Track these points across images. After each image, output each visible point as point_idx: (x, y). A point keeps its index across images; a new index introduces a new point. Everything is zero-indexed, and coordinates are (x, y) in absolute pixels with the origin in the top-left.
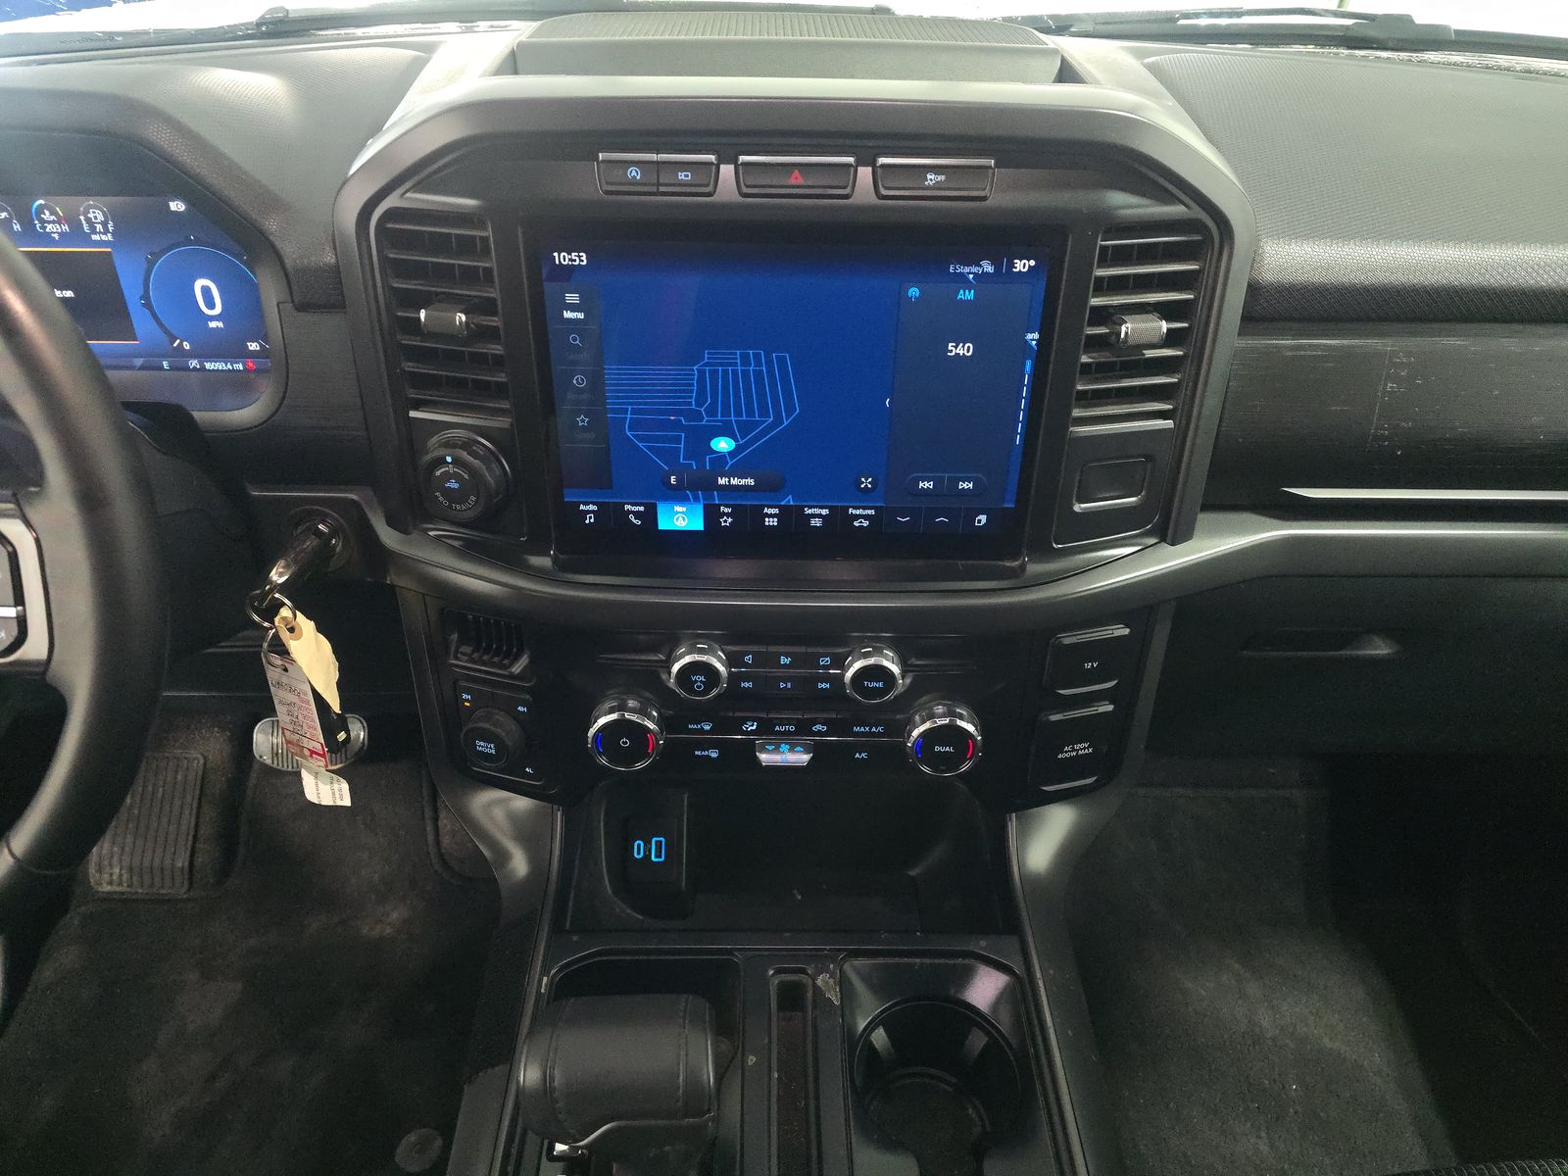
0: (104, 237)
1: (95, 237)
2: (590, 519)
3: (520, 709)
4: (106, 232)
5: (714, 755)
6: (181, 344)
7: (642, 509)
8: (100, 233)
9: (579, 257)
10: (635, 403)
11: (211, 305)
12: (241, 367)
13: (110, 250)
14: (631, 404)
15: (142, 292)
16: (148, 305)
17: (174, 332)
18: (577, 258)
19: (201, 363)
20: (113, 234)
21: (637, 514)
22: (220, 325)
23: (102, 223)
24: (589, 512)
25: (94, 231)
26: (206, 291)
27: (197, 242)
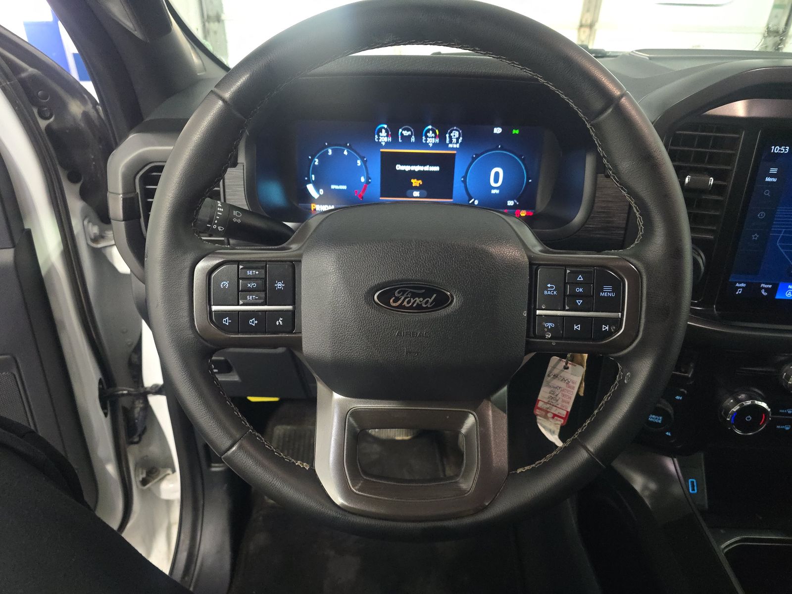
0: (455, 146)
1: (450, 146)
2: (739, 292)
3: (678, 397)
4: (457, 143)
5: (787, 428)
6: (474, 202)
7: (770, 286)
8: (454, 143)
9: (785, 149)
10: (787, 228)
11: (496, 181)
13: (456, 153)
14: (784, 228)
15: (464, 175)
16: (464, 182)
17: (472, 196)
18: (784, 150)
20: (460, 144)
21: (766, 290)
22: (497, 191)
23: (456, 138)
24: (740, 287)
25: (451, 142)
26: (497, 174)
27: (502, 149)
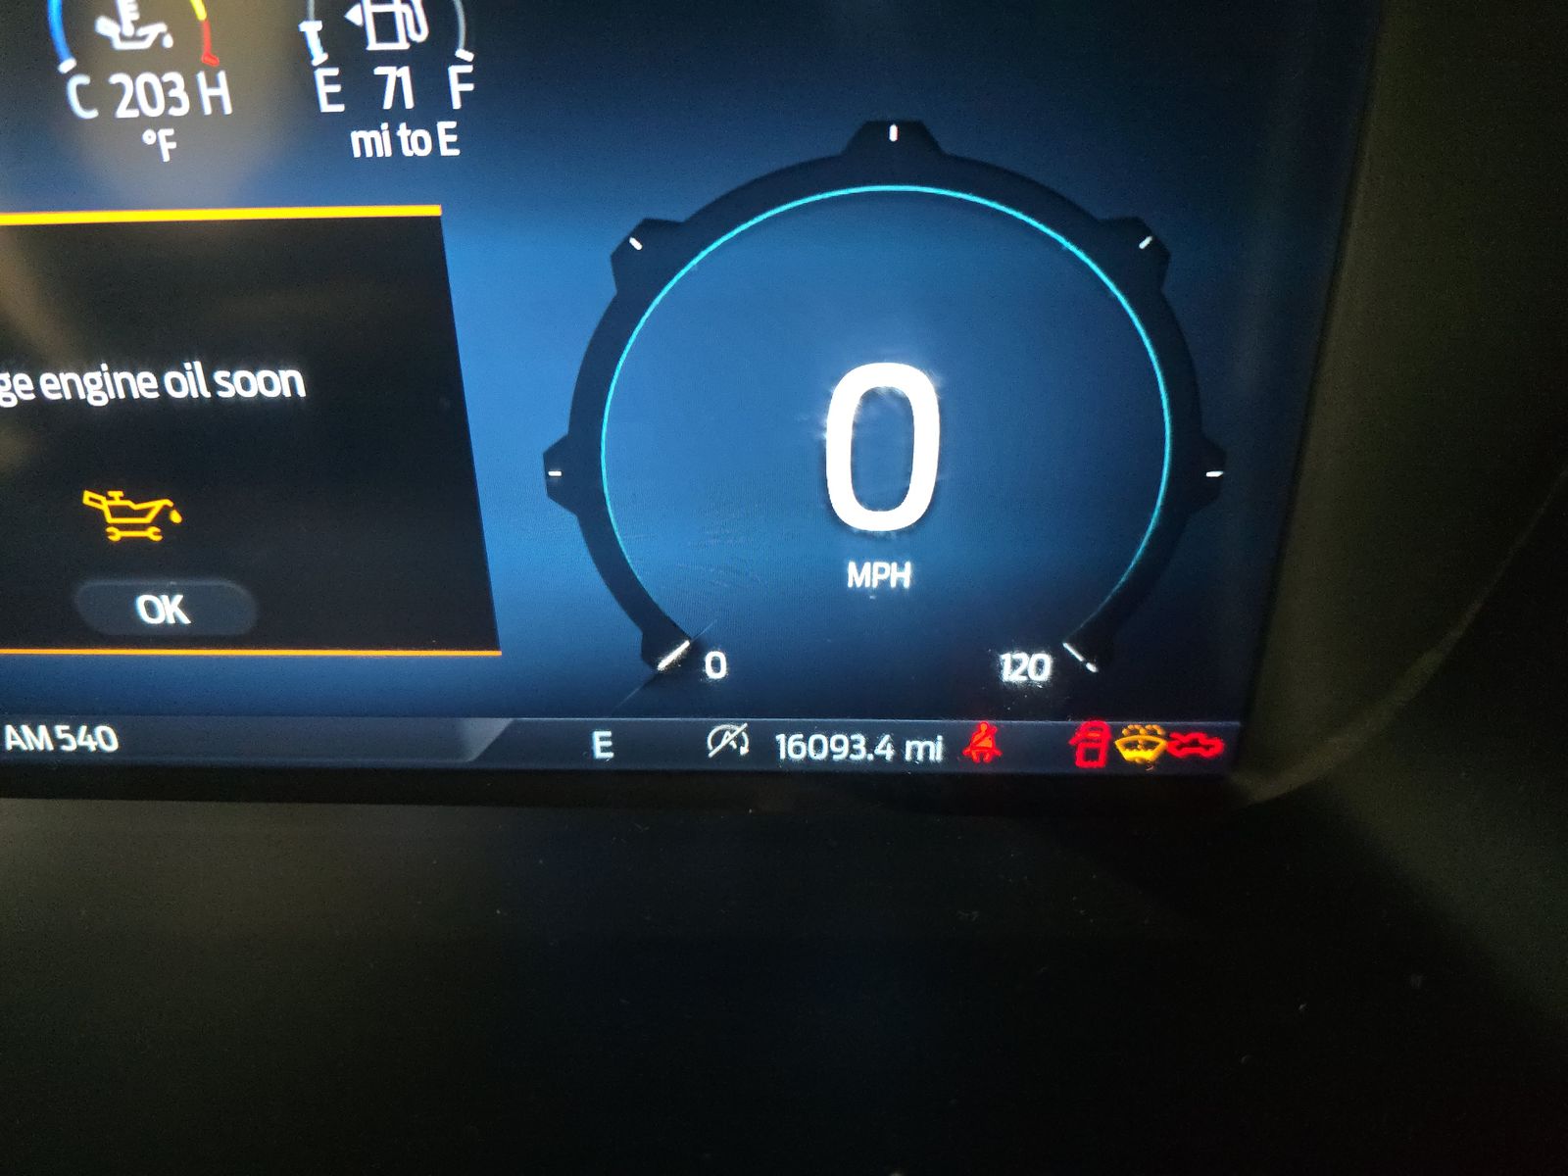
0: (414, 142)
4: (431, 106)
6: (692, 660)
8: (398, 115)
11: (884, 483)
12: (936, 751)
13: (434, 210)
15: (560, 428)
19: (764, 746)
20: (468, 122)
22: (900, 575)
23: (412, 57)
26: (878, 417)
